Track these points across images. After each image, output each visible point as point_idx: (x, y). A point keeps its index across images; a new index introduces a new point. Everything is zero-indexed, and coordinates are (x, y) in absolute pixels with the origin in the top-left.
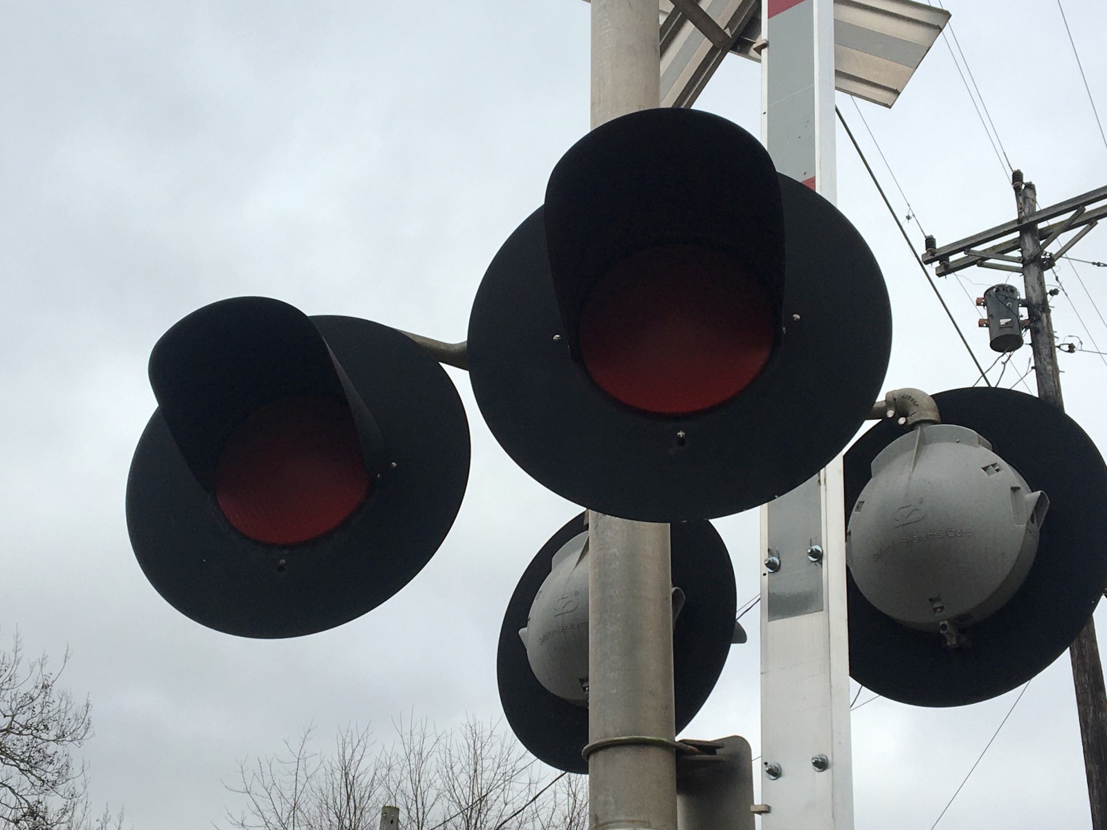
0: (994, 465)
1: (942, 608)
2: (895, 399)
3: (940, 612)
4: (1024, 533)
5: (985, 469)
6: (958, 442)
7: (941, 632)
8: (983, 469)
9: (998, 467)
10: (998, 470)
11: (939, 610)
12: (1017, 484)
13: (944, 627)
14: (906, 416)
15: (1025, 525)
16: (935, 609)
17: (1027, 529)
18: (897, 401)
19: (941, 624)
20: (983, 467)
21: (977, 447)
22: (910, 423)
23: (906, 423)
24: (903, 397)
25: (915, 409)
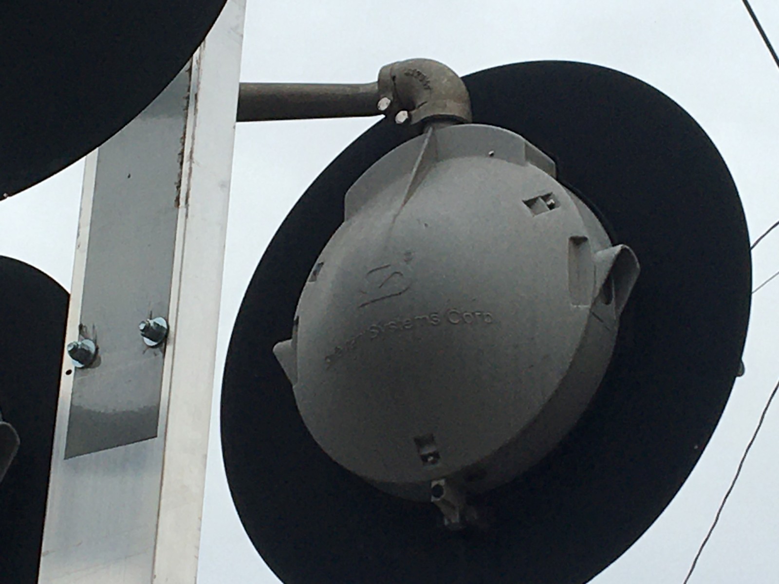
0: (546, 198)
1: (436, 455)
2: (394, 78)
3: (433, 462)
4: (585, 322)
5: (530, 203)
6: (492, 155)
7: (433, 499)
8: (526, 203)
9: (552, 201)
10: (551, 207)
11: (431, 459)
12: (583, 233)
13: (438, 491)
14: (409, 107)
15: (589, 306)
16: (425, 458)
17: (592, 314)
18: (396, 82)
19: (434, 484)
20: (527, 199)
21: (523, 165)
22: (415, 121)
23: (408, 121)
24: (407, 74)
25: (425, 95)
